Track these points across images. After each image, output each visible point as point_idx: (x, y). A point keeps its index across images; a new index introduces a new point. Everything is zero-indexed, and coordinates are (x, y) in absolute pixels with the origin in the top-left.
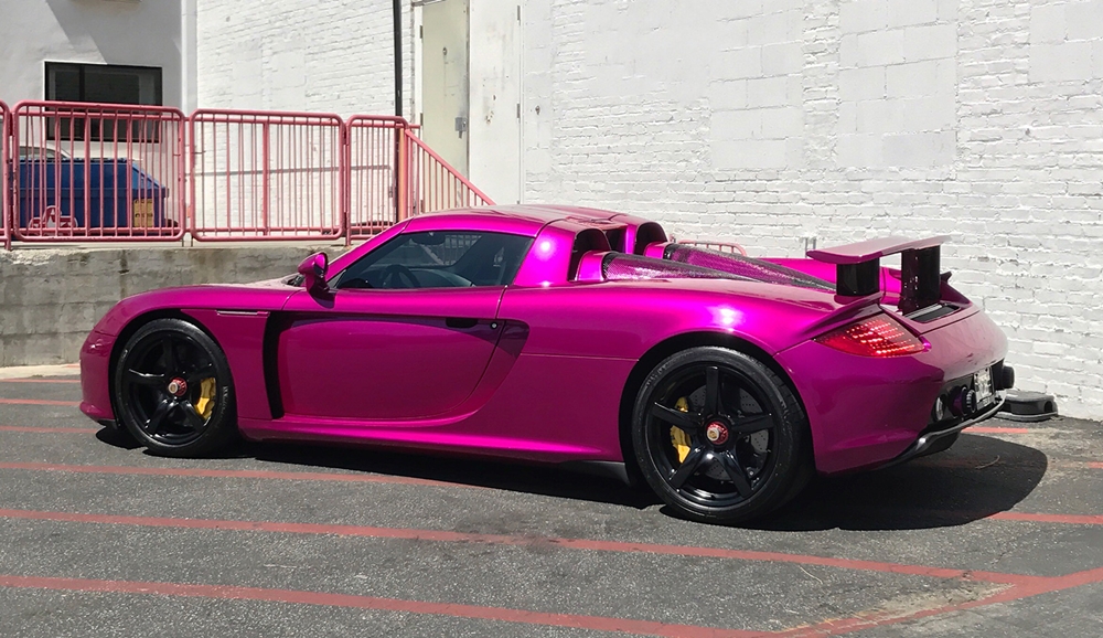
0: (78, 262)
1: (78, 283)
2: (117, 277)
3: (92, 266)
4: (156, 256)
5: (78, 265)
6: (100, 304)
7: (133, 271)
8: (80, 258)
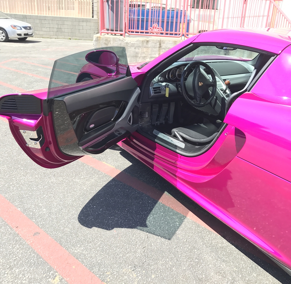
0: (145, 43)
1: (145, 50)
2: (157, 49)
3: (150, 44)
4: (171, 42)
5: (145, 44)
6: (151, 57)
7: (163, 47)
8: (146, 41)
